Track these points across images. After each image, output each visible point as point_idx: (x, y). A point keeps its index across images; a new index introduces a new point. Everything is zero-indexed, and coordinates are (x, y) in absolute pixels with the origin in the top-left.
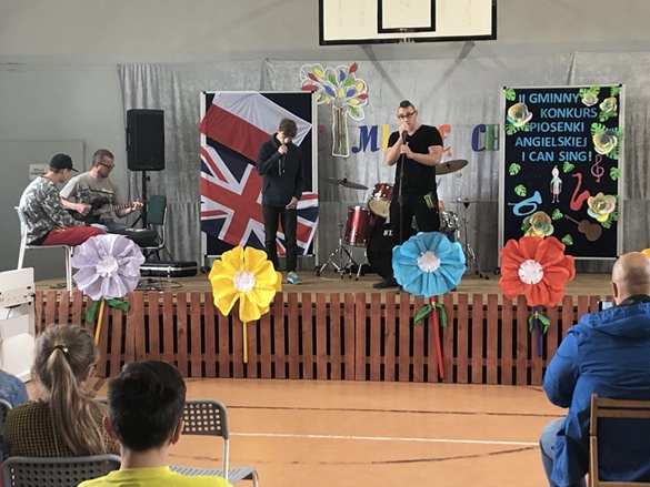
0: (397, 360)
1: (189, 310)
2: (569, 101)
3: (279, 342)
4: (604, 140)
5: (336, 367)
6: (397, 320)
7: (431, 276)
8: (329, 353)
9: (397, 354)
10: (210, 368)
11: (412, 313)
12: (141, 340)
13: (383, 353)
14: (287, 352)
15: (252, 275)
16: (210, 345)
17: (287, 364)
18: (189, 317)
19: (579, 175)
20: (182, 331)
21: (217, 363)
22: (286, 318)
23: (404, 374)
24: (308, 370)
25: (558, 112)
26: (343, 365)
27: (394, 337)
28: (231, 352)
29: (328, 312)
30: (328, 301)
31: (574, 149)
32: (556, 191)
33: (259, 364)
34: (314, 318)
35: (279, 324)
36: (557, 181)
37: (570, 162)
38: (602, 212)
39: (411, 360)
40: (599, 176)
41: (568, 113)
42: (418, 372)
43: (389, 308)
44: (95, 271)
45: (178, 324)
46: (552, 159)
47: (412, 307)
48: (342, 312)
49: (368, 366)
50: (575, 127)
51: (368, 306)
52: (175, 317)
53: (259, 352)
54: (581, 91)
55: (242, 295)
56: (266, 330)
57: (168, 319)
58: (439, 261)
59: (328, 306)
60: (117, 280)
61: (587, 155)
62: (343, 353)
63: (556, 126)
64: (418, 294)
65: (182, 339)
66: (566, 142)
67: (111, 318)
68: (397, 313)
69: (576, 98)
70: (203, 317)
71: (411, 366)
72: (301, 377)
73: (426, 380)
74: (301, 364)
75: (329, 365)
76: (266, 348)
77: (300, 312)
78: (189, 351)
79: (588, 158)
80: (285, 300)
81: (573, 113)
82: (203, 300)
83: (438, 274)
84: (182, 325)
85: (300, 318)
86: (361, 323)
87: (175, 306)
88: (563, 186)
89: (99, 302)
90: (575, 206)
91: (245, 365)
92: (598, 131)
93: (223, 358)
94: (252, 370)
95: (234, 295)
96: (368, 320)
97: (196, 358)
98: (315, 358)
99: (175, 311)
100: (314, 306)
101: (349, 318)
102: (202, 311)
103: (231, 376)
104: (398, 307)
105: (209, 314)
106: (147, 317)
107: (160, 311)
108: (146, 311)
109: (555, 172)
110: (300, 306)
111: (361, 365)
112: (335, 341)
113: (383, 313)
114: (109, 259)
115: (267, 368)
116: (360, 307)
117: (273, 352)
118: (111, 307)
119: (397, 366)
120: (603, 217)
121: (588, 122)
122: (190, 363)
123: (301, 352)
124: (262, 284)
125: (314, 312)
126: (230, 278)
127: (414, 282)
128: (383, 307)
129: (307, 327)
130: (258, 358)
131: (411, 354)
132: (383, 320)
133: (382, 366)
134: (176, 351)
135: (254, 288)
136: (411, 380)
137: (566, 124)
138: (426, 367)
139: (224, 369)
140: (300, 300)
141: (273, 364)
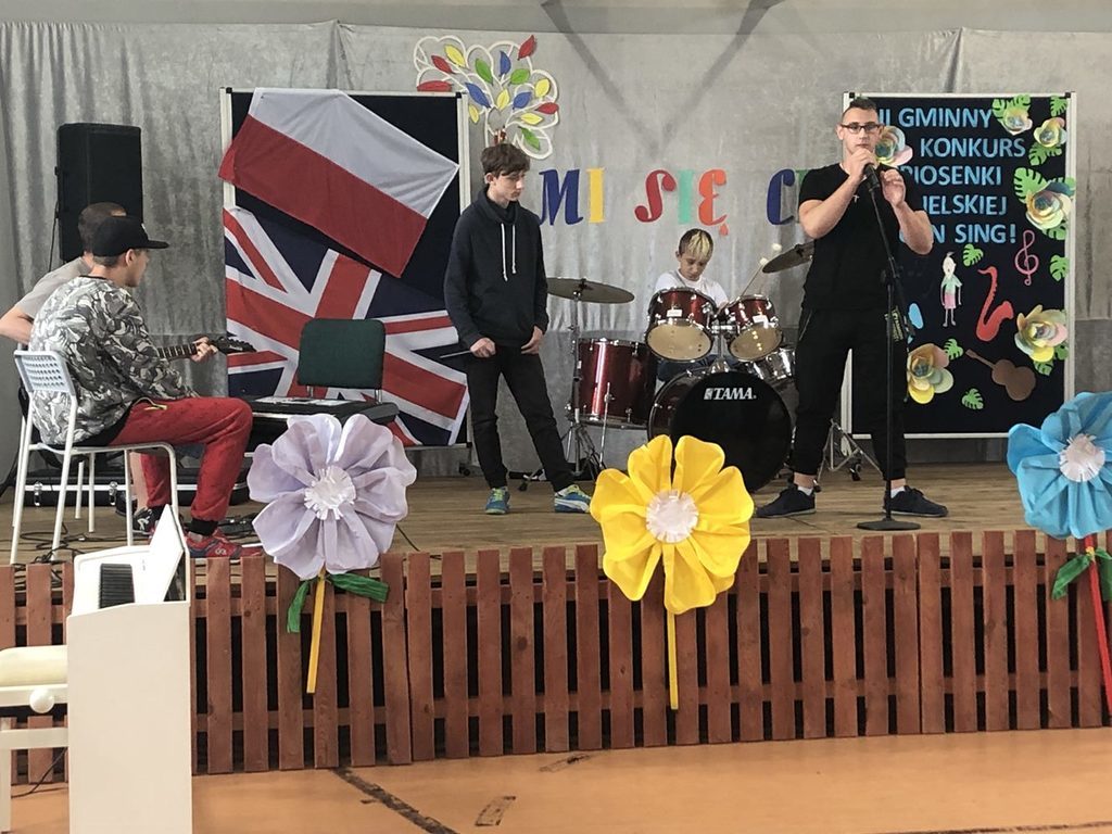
0: (1012, 682)
1: (538, 591)
2: (974, 123)
3: (750, 656)
4: (1042, 201)
5: (878, 707)
6: (1010, 590)
7: (1086, 490)
8: (860, 673)
9: (1012, 668)
10: (590, 726)
11: (1041, 574)
12: (422, 670)
13: (980, 670)
14: (766, 678)
15: (689, 502)
16: (589, 672)
17: (767, 706)
18: (538, 608)
19: (992, 270)
20: (522, 643)
21: (606, 714)
22: (764, 598)
23: (1028, 711)
24: (814, 718)
25: (953, 146)
26: (892, 700)
27: (1005, 630)
28: (638, 684)
29: (858, 579)
30: (857, 554)
31: (983, 220)
32: (950, 303)
33: (703, 710)
34: (827, 596)
35: (749, 614)
36: (951, 283)
37: (976, 246)
38: (1040, 343)
39: (1044, 681)
40: (1029, 273)
41: (970, 148)
42: (1058, 705)
43: (990, 566)
44: (300, 504)
45: (514, 624)
46: (941, 240)
47: (1040, 560)
48: (890, 579)
49: (949, 698)
50: (984, 176)
51: (945, 563)
52: (506, 611)
53: (702, 681)
54: (996, 104)
55: (668, 552)
56: (717, 632)
57: (488, 618)
58: (1102, 457)
59: (857, 566)
60: (357, 526)
61: (1007, 231)
62: (891, 672)
63: (949, 173)
64: (1055, 532)
65: (524, 662)
66: (967, 205)
67: (341, 619)
68: (1009, 575)
69: (986, 119)
70: (571, 606)
71: (1044, 694)
72: (800, 735)
73: (1075, 723)
74: (799, 705)
75: (861, 701)
76: (719, 671)
77: (795, 582)
78: (540, 688)
79: (1008, 237)
80: (762, 557)
81: (980, 148)
82: (571, 563)
83: (1099, 485)
84: (522, 628)
85: (795, 597)
86: (931, 601)
87: (505, 581)
88: (963, 293)
89: (314, 583)
90: (986, 331)
91: (671, 715)
92: (1028, 184)
93: (621, 699)
94: (689, 725)
95: (649, 551)
96: (946, 593)
97: (557, 705)
98: (830, 688)
99: (506, 594)
100: (826, 568)
101: (903, 591)
102: (570, 590)
103: (639, 742)
104: (1009, 562)
105: (586, 599)
106: (437, 614)
107: (471, 596)
108: (436, 597)
109: (949, 265)
110: (795, 569)
111: (933, 696)
112: (874, 646)
113: (977, 577)
114: (331, 475)
115: (720, 720)
116: (929, 567)
117: (734, 679)
118: (343, 591)
119: (1012, 694)
120: (1041, 355)
121: (1009, 165)
122: (540, 718)
123: (798, 676)
124: (714, 521)
125: (827, 581)
126: (639, 510)
127: (1049, 506)
128: (977, 562)
129: (812, 618)
130: (701, 695)
131: (1043, 667)
132: (978, 592)
133: (981, 696)
134: (507, 689)
135: (694, 532)
136: (1044, 725)
137: (968, 169)
138: (1074, 692)
139: (622, 726)
140: (794, 556)
141: (735, 708)
